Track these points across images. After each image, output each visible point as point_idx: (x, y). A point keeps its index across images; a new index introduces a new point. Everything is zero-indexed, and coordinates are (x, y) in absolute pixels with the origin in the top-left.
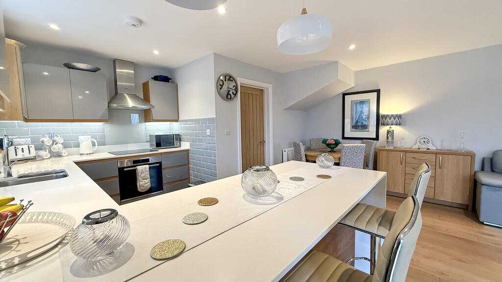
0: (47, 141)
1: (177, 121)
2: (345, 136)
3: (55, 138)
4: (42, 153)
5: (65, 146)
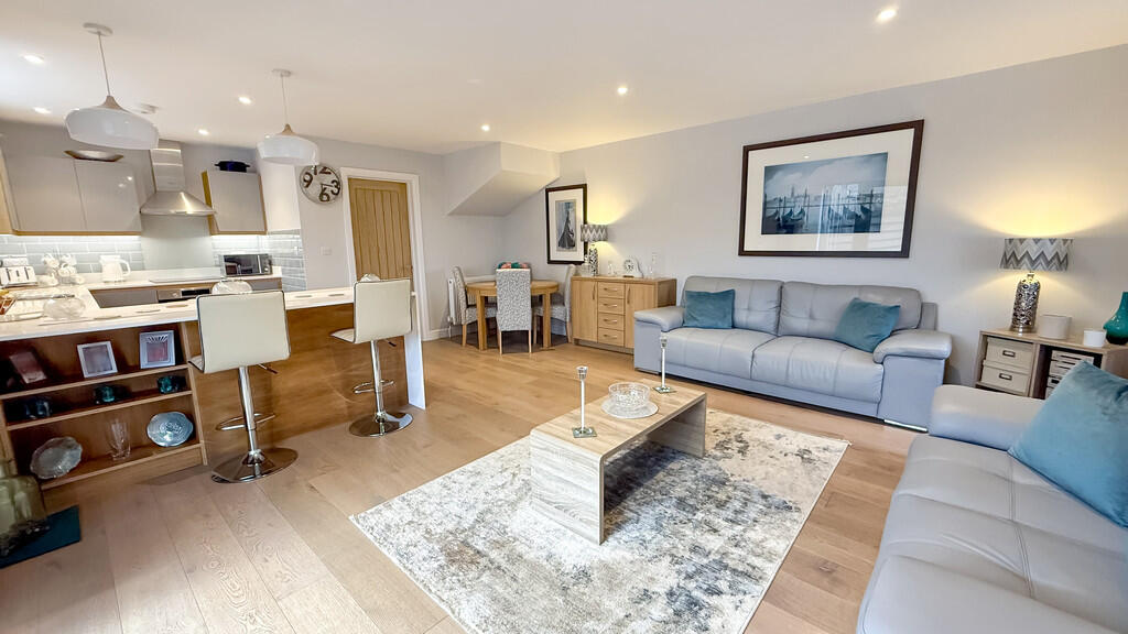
0: (51, 261)
1: (264, 233)
2: (552, 259)
3: (64, 258)
4: (45, 278)
5: (80, 270)
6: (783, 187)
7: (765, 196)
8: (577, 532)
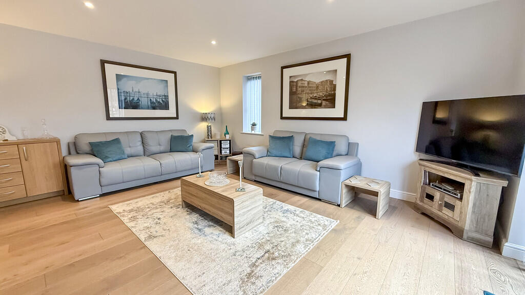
6: (128, 86)
7: (118, 89)
8: (257, 226)
